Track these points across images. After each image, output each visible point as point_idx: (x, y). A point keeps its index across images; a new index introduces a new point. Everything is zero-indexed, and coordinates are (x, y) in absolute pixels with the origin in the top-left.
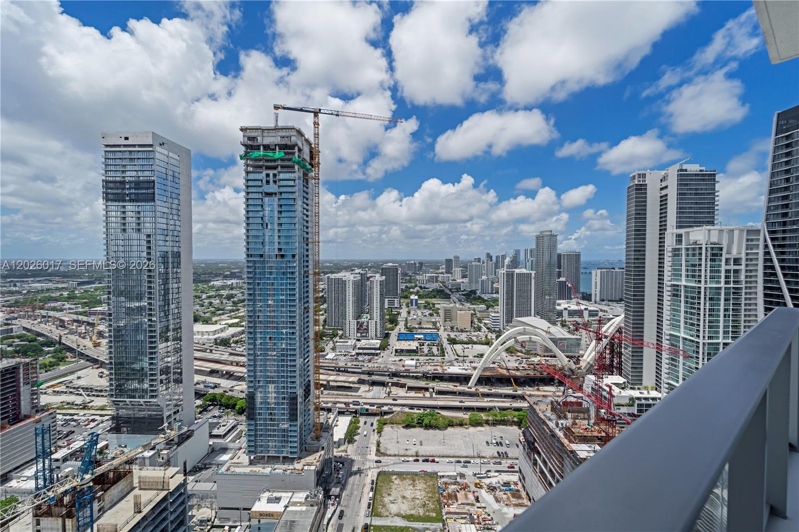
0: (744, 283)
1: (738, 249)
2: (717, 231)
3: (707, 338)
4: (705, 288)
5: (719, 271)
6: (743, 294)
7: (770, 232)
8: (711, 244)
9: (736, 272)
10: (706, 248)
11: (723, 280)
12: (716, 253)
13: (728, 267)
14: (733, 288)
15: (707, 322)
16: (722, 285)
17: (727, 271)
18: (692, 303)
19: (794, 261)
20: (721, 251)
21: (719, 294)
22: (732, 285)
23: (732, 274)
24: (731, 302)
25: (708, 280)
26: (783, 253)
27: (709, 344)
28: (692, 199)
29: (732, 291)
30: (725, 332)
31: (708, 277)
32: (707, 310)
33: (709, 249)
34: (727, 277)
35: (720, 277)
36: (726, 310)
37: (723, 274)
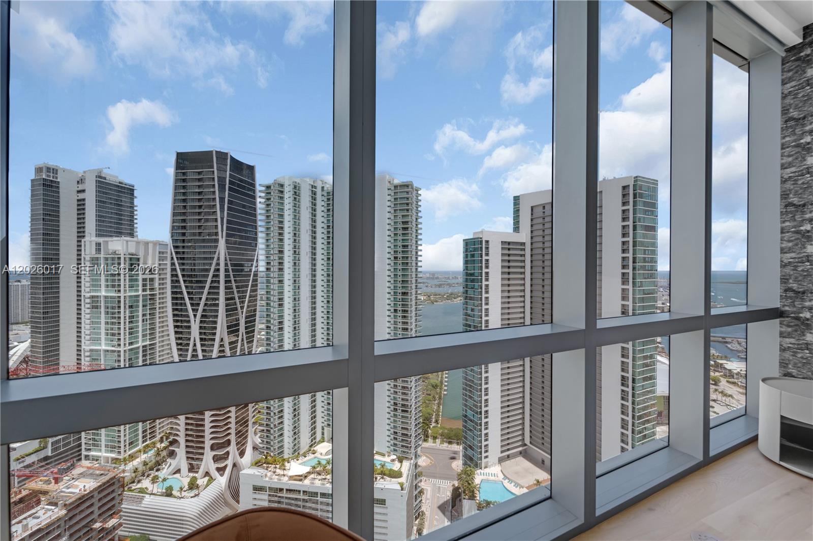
0: (157, 289)
1: (152, 261)
2: (134, 243)
3: (127, 345)
4: (125, 296)
5: (137, 280)
6: (157, 299)
7: (176, 247)
8: (130, 254)
9: (152, 280)
10: (125, 258)
11: (140, 288)
12: (133, 262)
13: (145, 277)
14: (150, 295)
15: (127, 329)
16: (140, 293)
17: (144, 280)
18: (113, 313)
19: (190, 270)
20: (139, 261)
21: (138, 301)
22: (148, 292)
23: (148, 282)
24: (148, 307)
25: (127, 289)
26: (183, 264)
27: (131, 350)
28: (111, 209)
29: (149, 297)
30: (144, 336)
31: (127, 286)
32: (127, 318)
33: (127, 259)
34: (144, 285)
35: (138, 286)
36: (144, 315)
37: (140, 283)
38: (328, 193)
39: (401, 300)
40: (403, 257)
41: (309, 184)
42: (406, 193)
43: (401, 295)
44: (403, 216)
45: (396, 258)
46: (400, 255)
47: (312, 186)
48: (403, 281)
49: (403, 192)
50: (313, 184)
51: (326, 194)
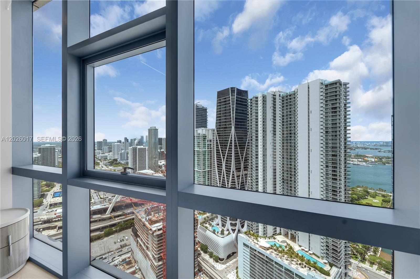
0: (212, 148)
1: (210, 137)
2: (205, 130)
3: (203, 170)
4: (202, 151)
5: (206, 145)
6: (212, 152)
7: (217, 131)
8: (203, 135)
9: (210, 144)
10: (202, 136)
11: (207, 148)
12: (205, 137)
13: (208, 143)
14: (210, 150)
15: (203, 163)
16: (207, 149)
17: (208, 144)
18: (199, 157)
19: (223, 143)
20: (206, 137)
21: (206, 153)
22: (209, 150)
23: (209, 145)
24: (209, 155)
25: (203, 148)
26: (220, 138)
27: (204, 171)
28: (200, 117)
29: (209, 151)
30: (208, 167)
31: (203, 147)
32: (203, 159)
33: (203, 136)
34: (208, 147)
35: (206, 147)
36: (208, 158)
37: (207, 146)
38: (282, 97)
39: (331, 160)
40: (332, 131)
41: (272, 94)
42: (334, 89)
43: (331, 156)
44: (332, 104)
45: (327, 132)
46: (330, 130)
47: (273, 95)
48: (332, 147)
49: (332, 88)
50: (274, 94)
51: (281, 98)
